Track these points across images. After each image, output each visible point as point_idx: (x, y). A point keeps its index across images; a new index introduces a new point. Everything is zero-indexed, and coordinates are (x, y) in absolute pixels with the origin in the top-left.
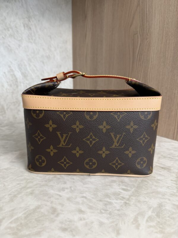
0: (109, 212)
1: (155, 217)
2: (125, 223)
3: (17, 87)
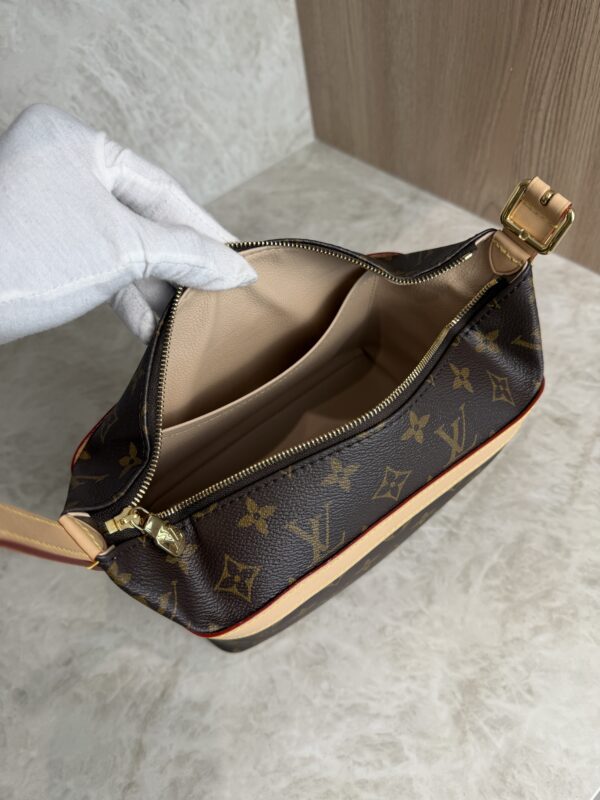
1: (504, 566)
2: (443, 581)
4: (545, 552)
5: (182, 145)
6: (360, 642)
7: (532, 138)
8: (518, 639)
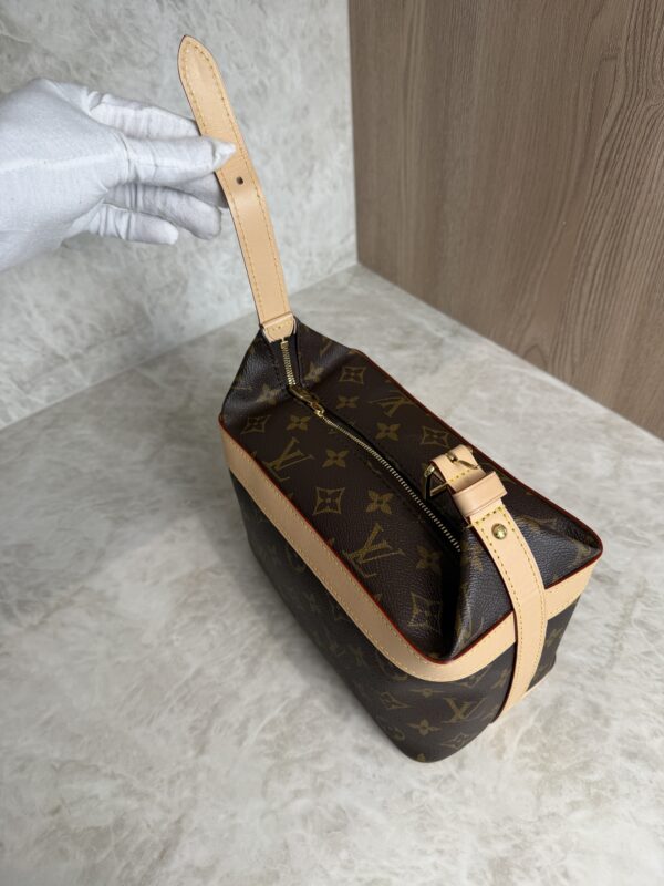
4: (583, 719)
5: (226, 257)
6: (384, 807)
7: (581, 289)
8: (553, 814)
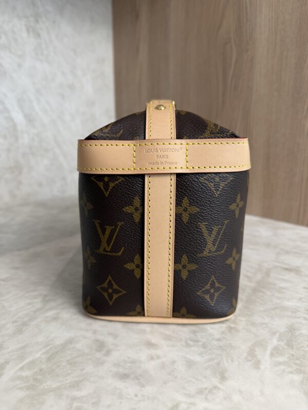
0: (201, 344)
1: (286, 347)
2: (232, 361)
3: (17, 139)
